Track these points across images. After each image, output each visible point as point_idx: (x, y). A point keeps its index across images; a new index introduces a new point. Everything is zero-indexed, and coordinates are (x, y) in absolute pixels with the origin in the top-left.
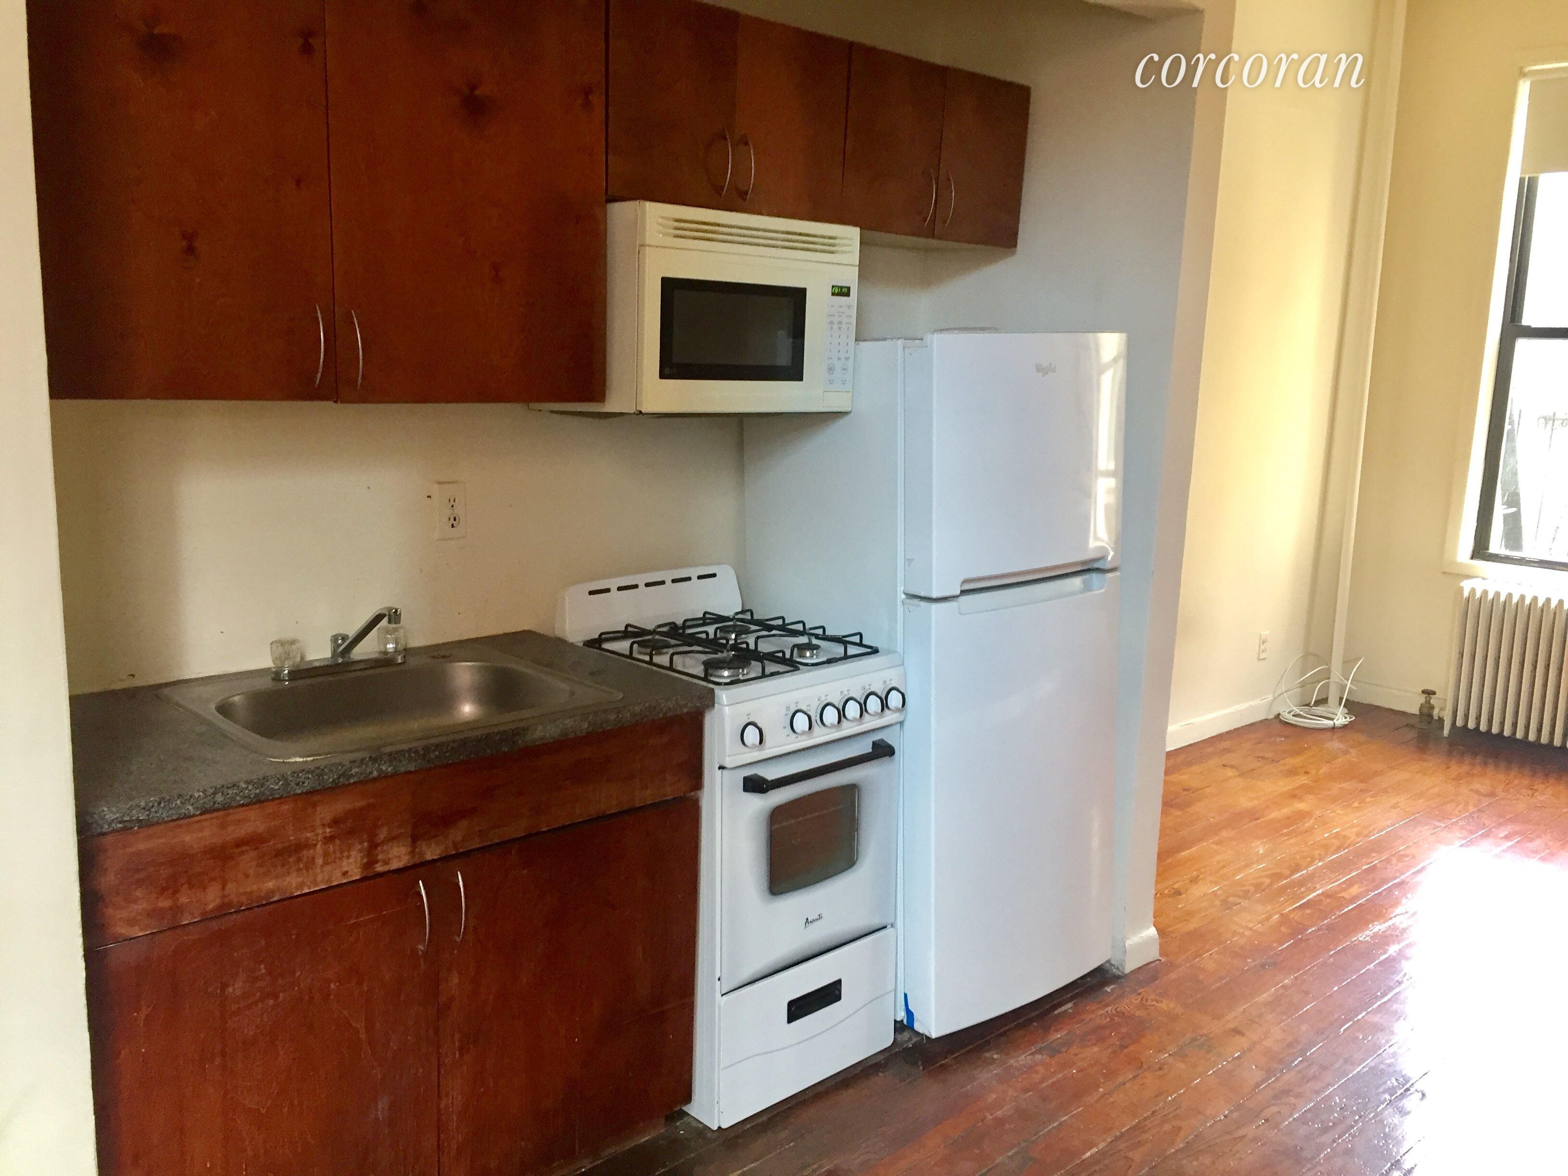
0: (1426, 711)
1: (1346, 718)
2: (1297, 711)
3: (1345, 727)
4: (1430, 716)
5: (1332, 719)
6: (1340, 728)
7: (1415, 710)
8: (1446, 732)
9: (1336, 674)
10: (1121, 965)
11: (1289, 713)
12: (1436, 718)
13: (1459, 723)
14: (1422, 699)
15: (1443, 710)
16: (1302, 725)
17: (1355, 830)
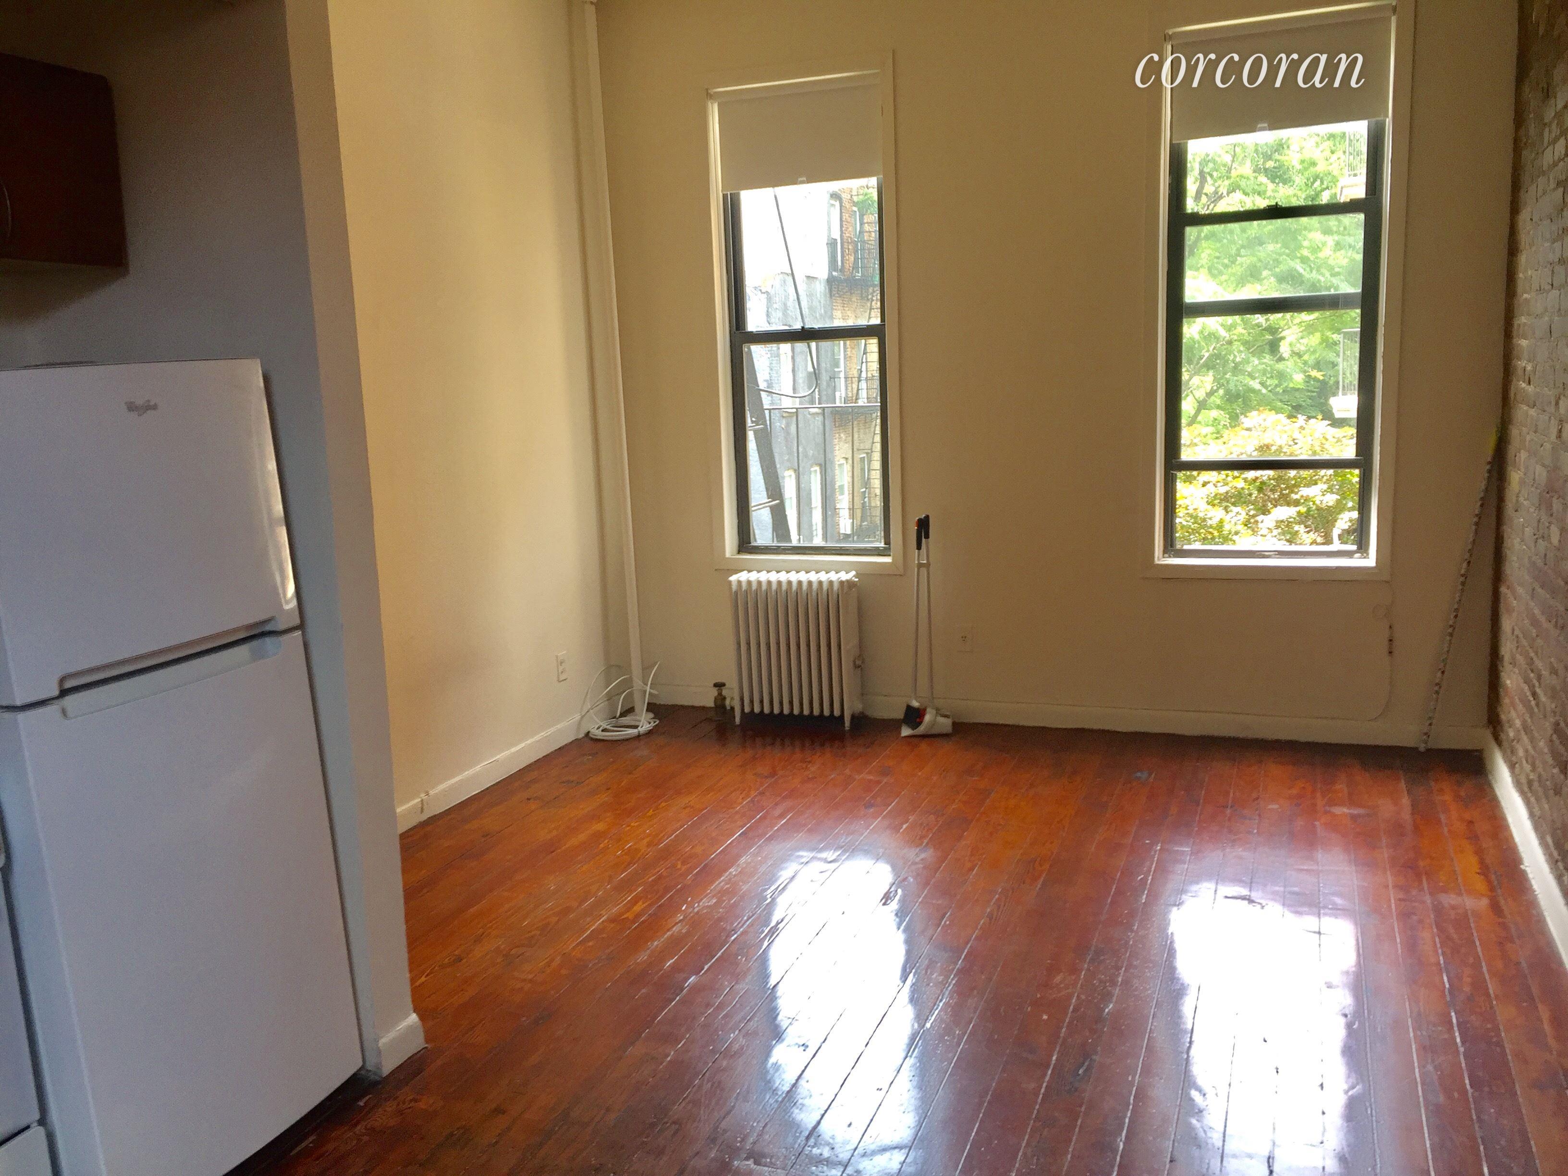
0: (719, 703)
1: (650, 723)
2: (604, 725)
3: (650, 733)
4: (723, 706)
5: (636, 727)
6: (643, 735)
7: (710, 703)
8: (738, 720)
9: (638, 683)
10: (378, 1068)
11: (598, 728)
12: (728, 708)
13: (747, 710)
14: (714, 692)
15: (732, 700)
16: (610, 738)
17: (645, 841)
